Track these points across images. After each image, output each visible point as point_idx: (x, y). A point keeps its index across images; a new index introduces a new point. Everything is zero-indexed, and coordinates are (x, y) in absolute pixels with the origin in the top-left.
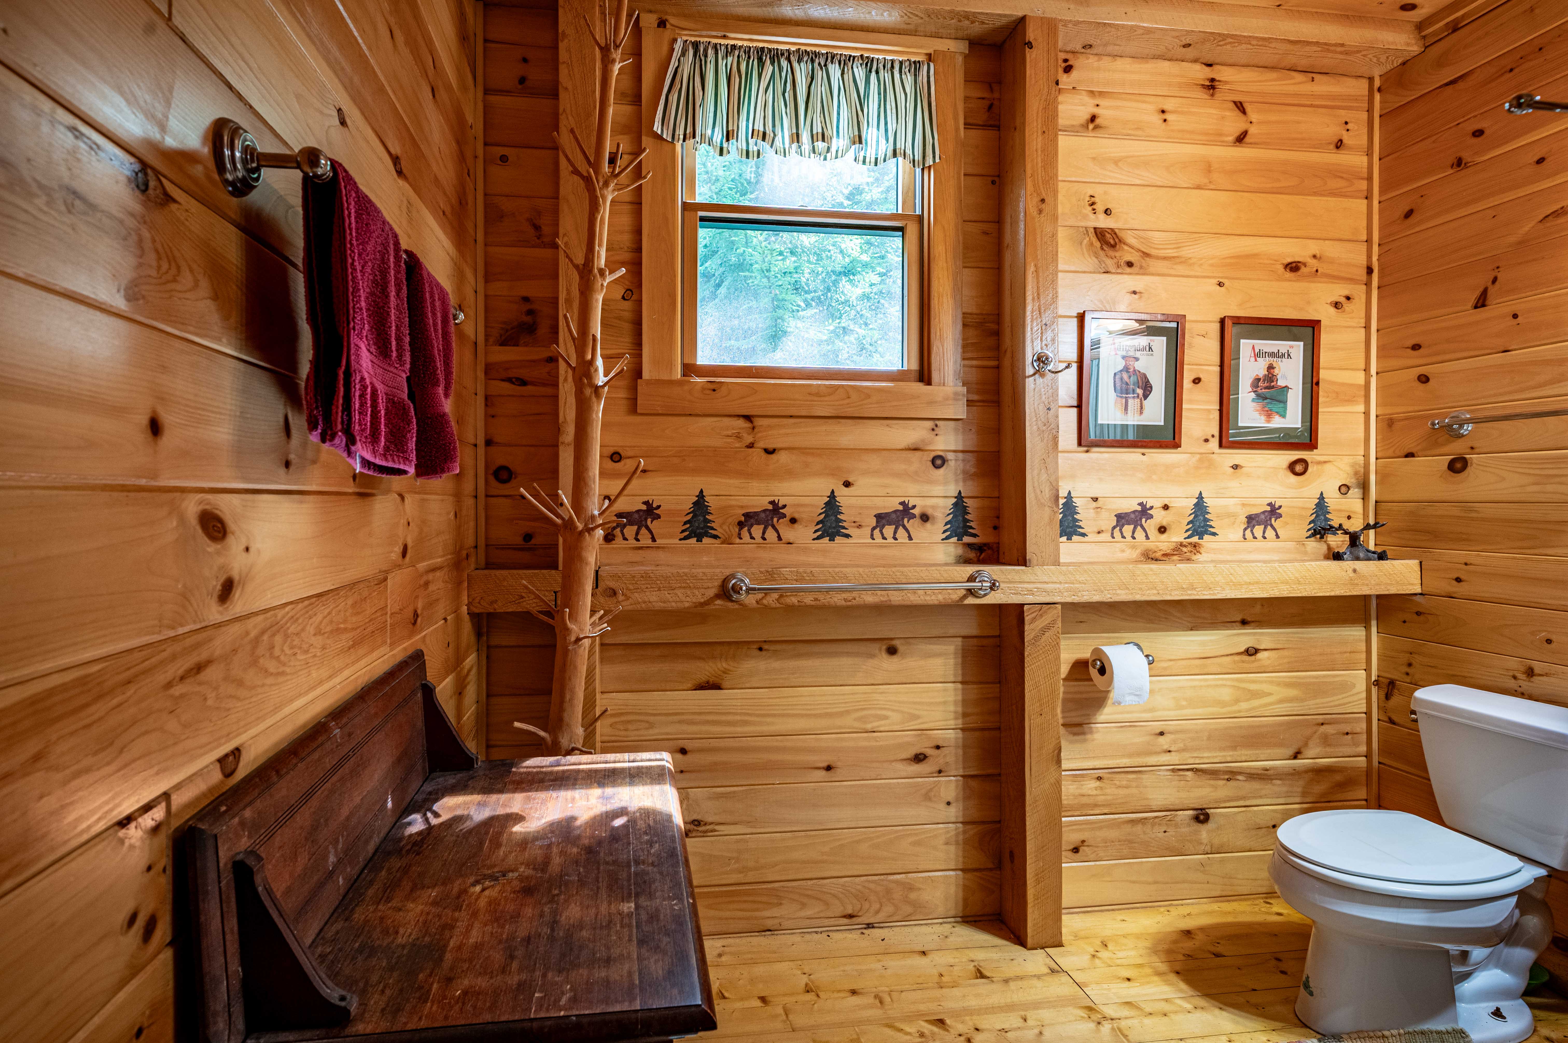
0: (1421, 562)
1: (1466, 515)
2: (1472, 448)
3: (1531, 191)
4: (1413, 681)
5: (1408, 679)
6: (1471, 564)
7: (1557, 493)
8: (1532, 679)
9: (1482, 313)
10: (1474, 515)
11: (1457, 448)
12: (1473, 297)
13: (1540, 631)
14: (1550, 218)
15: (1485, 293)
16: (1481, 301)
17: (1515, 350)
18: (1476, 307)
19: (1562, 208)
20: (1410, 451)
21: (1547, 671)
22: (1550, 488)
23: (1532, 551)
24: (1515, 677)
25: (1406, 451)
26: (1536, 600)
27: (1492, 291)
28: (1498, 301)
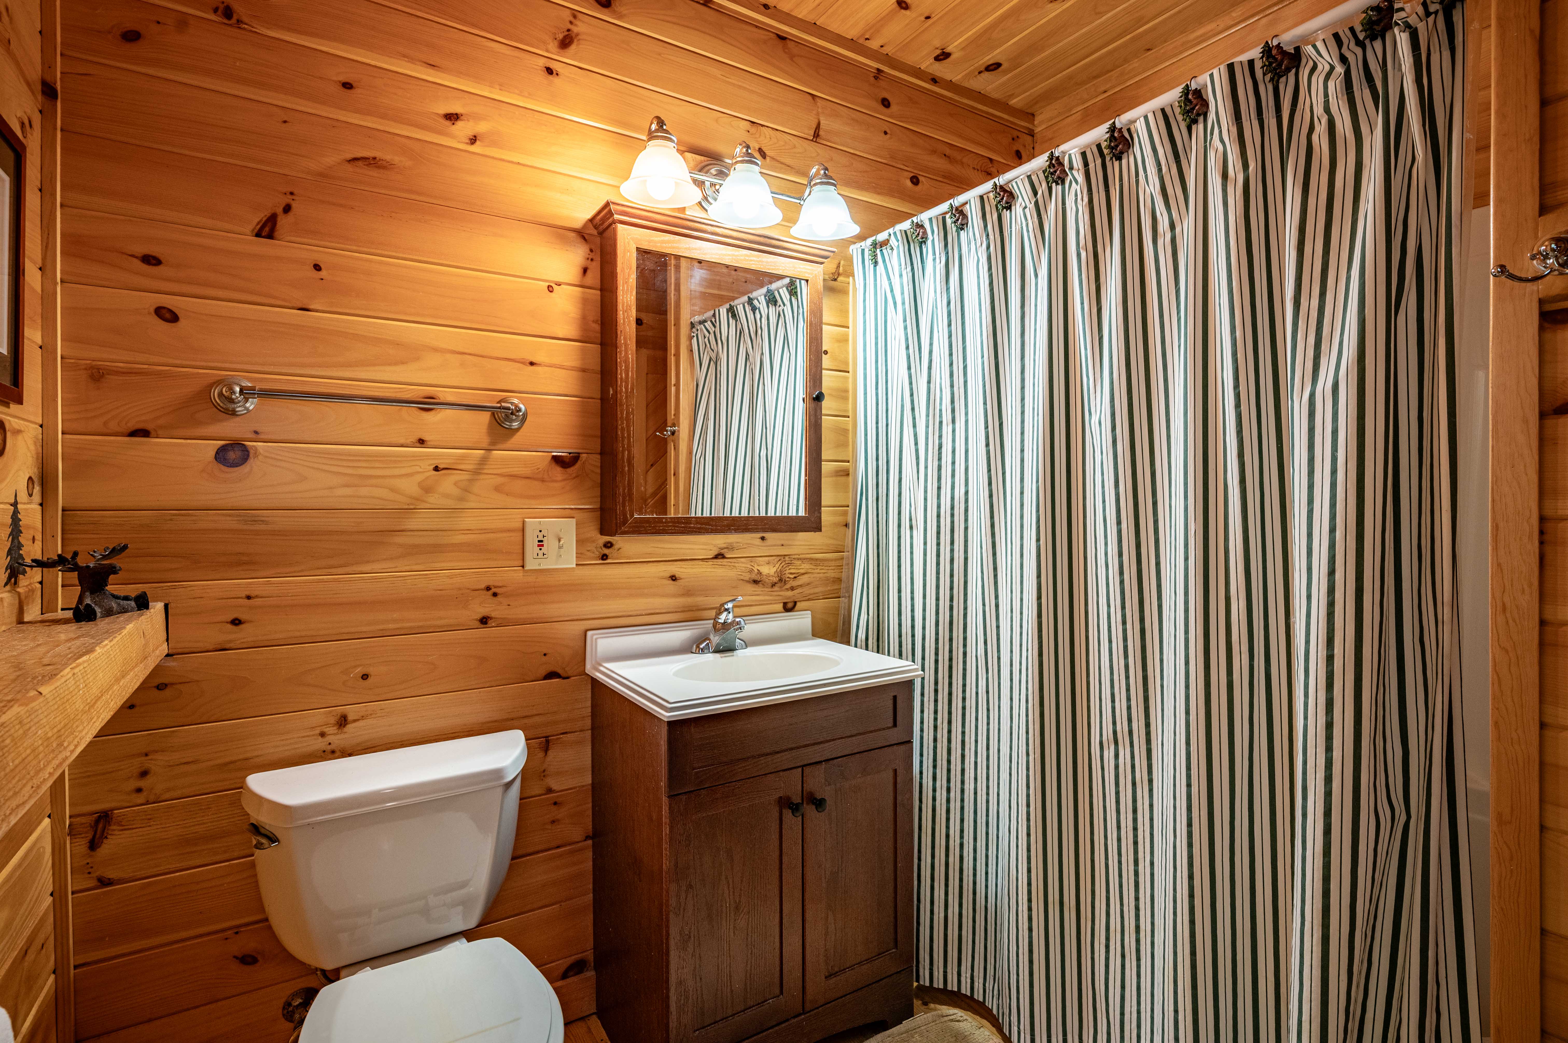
0: (166, 607)
1: (245, 527)
2: (256, 432)
3: (335, 117)
4: (152, 798)
5: (141, 798)
6: (257, 597)
7: (374, 497)
8: (345, 729)
9: (264, 246)
10: (263, 527)
11: (230, 429)
12: (256, 218)
13: (356, 667)
14: (360, 163)
15: (272, 220)
16: (267, 229)
17: (317, 311)
18: (258, 235)
19: (375, 158)
20: (140, 426)
21: (362, 714)
22: (364, 491)
23: (340, 570)
24: (323, 735)
25: (133, 425)
26: (346, 630)
27: (283, 222)
28: (293, 239)
